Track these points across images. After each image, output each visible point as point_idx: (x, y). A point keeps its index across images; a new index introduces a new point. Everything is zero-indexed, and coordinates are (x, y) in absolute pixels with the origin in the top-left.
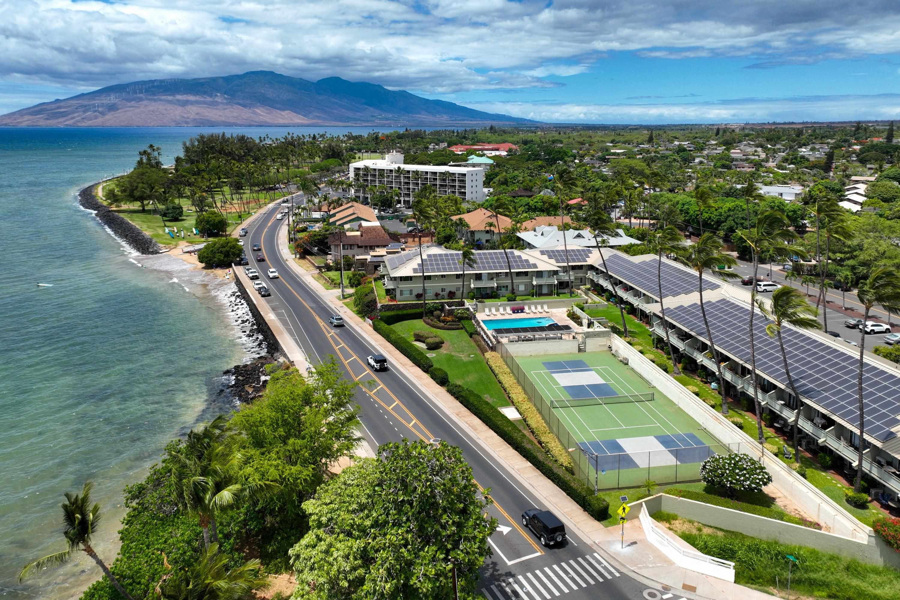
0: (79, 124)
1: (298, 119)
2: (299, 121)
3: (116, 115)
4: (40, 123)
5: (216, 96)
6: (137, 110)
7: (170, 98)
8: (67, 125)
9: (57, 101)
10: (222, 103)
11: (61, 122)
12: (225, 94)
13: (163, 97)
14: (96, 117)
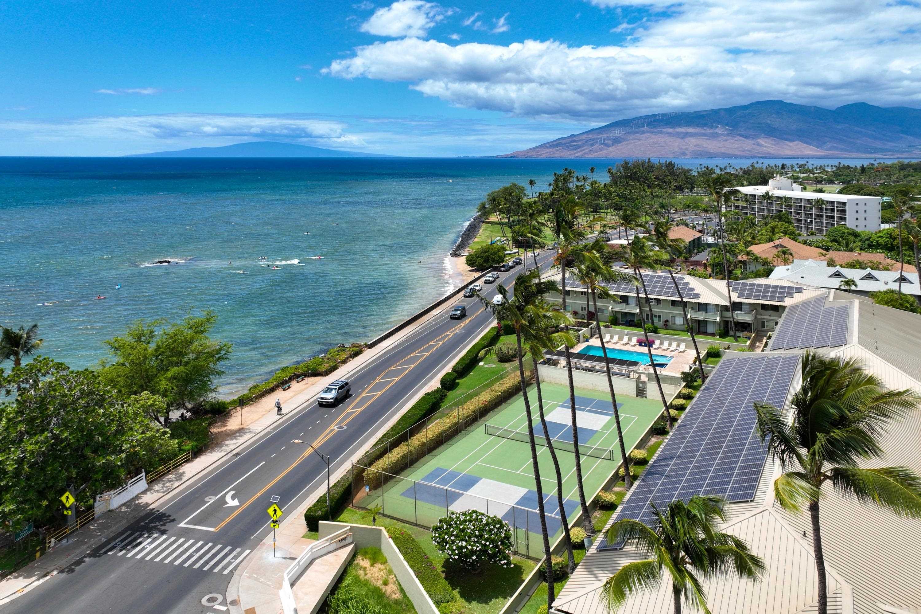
0: (587, 156)
1: (809, 150)
2: (811, 153)
3: (619, 148)
4: (556, 155)
5: (717, 127)
6: (639, 143)
7: (670, 130)
8: (576, 157)
9: (572, 136)
10: (722, 135)
11: (572, 154)
12: (727, 125)
13: (665, 130)
14: (601, 150)
